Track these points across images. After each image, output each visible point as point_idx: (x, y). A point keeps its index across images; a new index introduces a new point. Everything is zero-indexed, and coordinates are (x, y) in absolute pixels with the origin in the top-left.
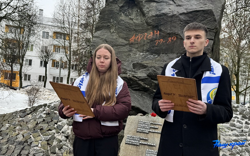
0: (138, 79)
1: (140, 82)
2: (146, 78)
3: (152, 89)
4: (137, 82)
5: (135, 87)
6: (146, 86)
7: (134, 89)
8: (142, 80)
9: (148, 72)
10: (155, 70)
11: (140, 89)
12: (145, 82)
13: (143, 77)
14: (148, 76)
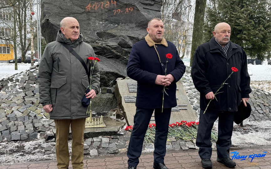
0: (111, 47)
1: (113, 50)
2: (118, 47)
3: (123, 56)
4: (111, 51)
5: (109, 55)
6: (118, 54)
7: (108, 57)
8: (115, 48)
9: (119, 41)
10: (124, 39)
11: (113, 57)
12: (117, 50)
13: (115, 45)
14: (119, 44)
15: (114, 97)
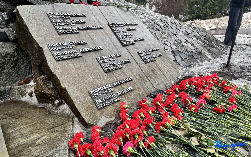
15: (19, 50)
